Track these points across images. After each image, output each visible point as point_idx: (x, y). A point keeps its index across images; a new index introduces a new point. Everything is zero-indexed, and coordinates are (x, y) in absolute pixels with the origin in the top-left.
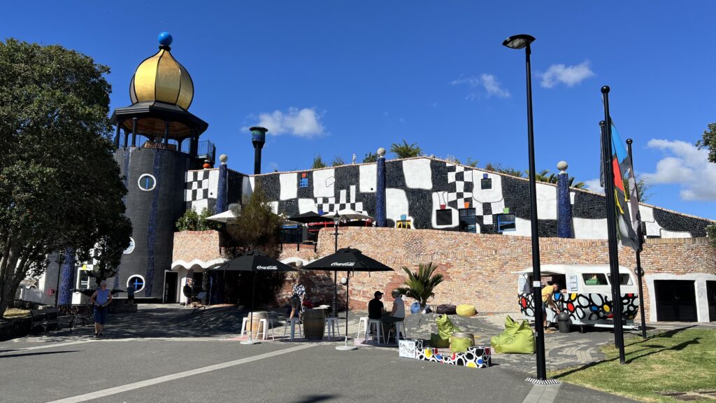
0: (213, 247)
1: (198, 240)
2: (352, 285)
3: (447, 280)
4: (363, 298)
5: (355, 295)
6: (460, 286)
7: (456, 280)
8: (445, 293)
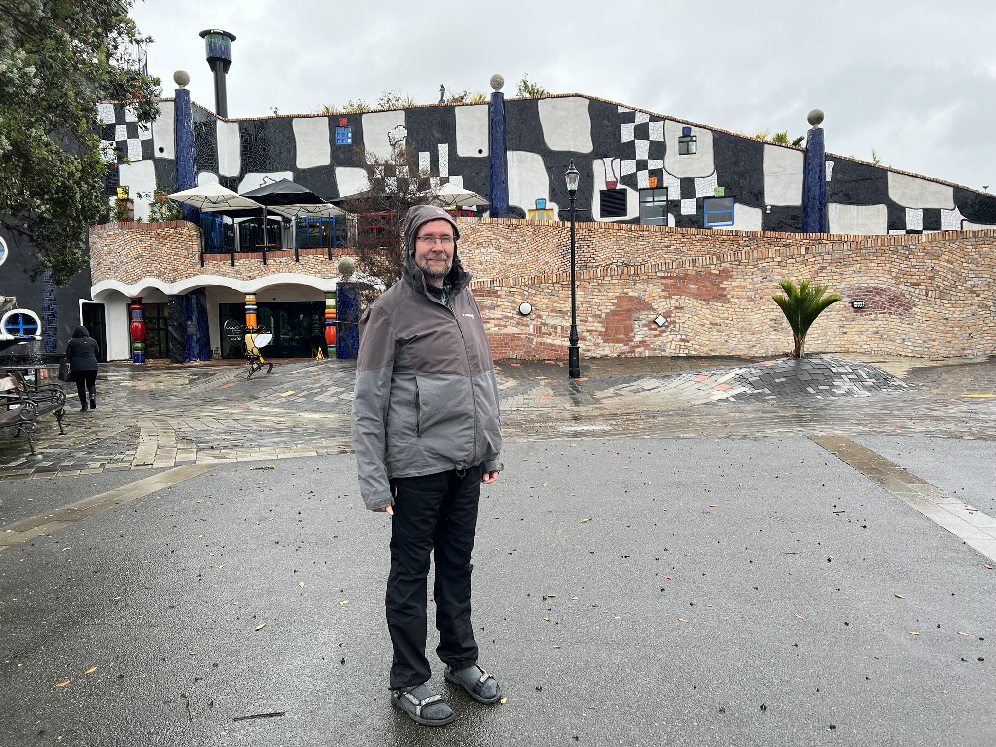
2: (540, 317)
3: (720, 302)
4: (563, 339)
5: (546, 334)
6: (745, 310)
7: (736, 300)
8: (717, 325)
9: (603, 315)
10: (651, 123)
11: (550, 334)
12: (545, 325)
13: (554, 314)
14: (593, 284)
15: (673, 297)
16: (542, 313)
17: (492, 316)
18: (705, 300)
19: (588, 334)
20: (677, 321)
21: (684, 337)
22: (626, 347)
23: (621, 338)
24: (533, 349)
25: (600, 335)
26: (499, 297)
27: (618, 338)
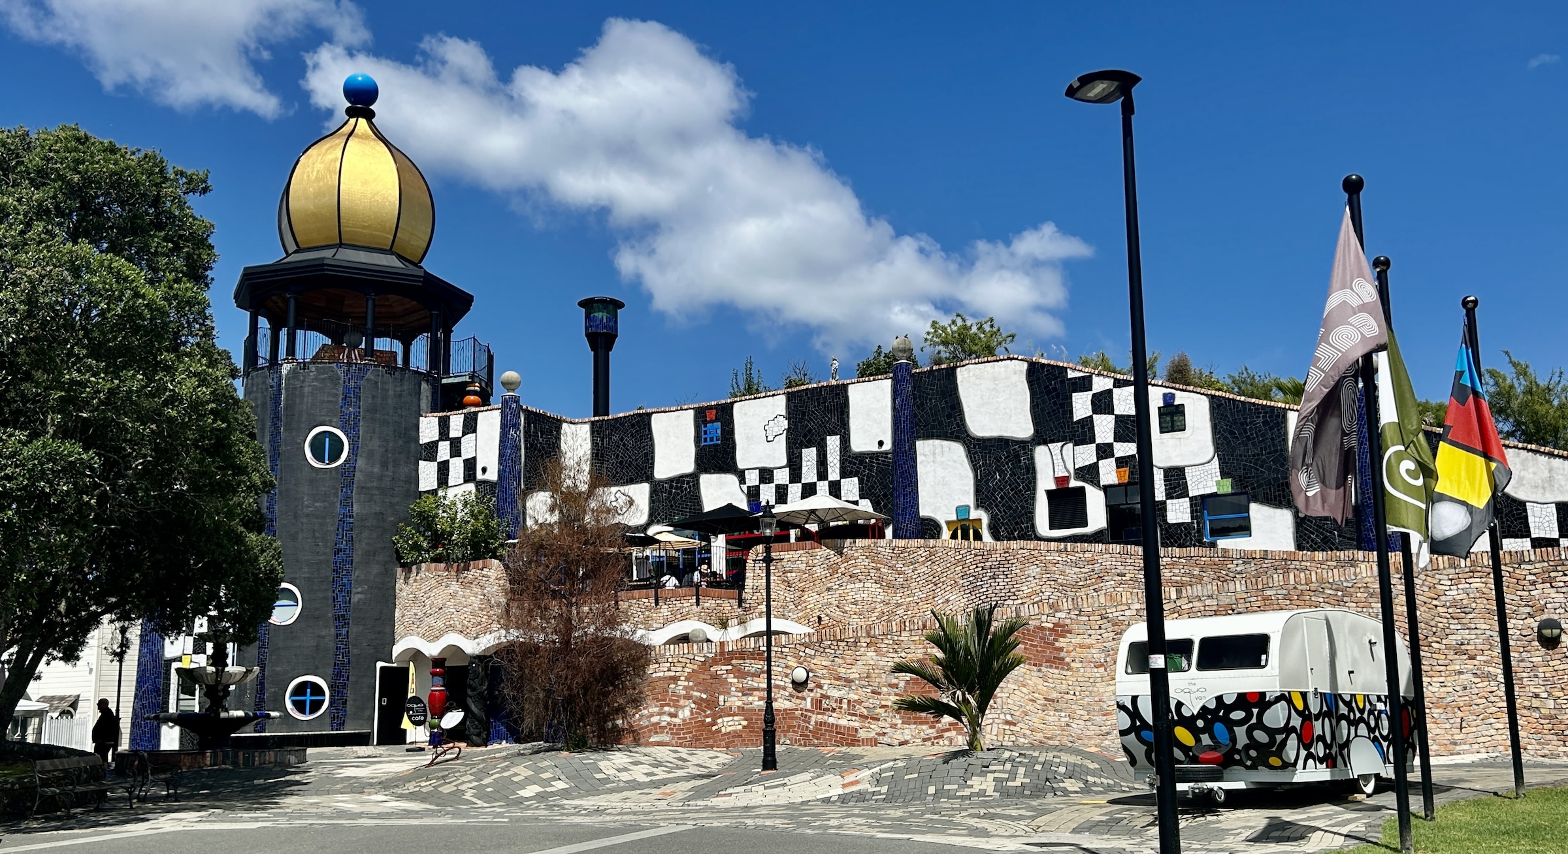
0: (490, 602)
1: (455, 586)
2: (820, 686)
3: (1057, 668)
4: (849, 718)
5: (828, 710)
6: (1092, 680)
7: (1079, 665)
8: (1053, 701)
10: (1116, 391)
11: (834, 710)
12: (828, 697)
13: (838, 683)
14: (887, 642)
16: (823, 681)
17: (756, 685)
18: (1035, 665)
19: (883, 710)
21: (1009, 718)
24: (810, 732)
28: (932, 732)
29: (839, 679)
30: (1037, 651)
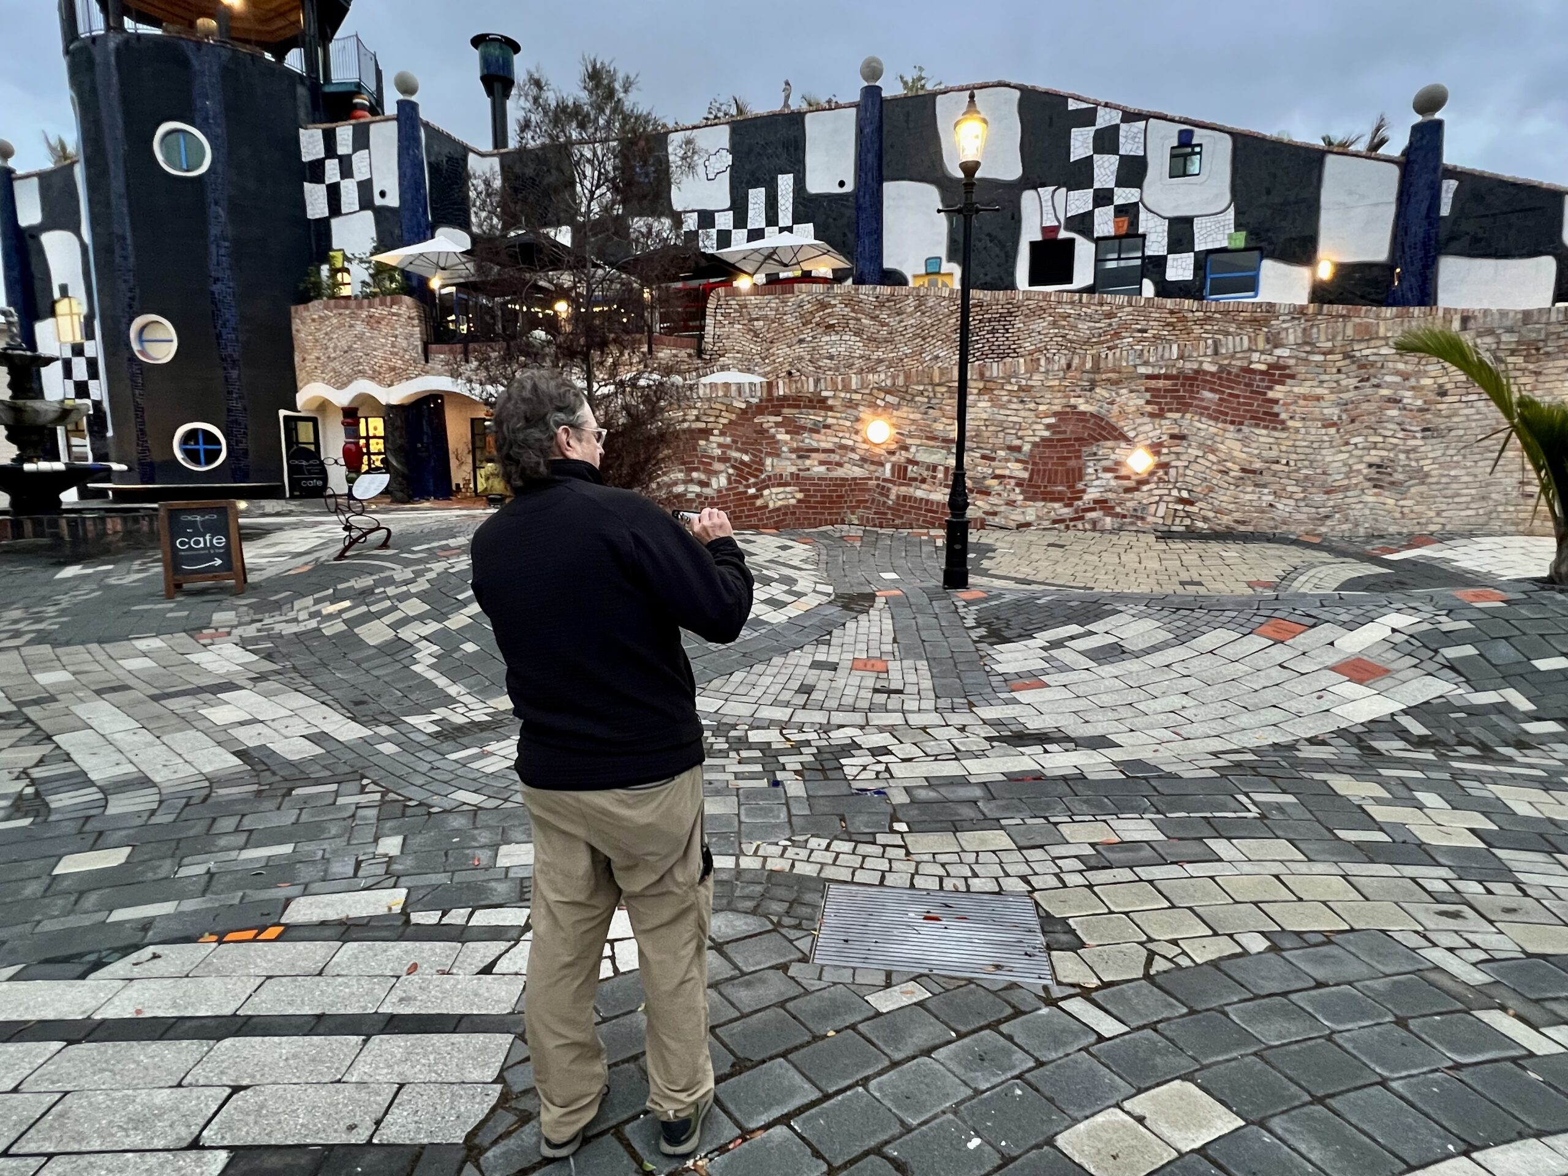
0: (404, 344)
1: (360, 327)
2: (905, 448)
3: (1266, 427)
4: (946, 490)
5: (915, 479)
6: (1316, 445)
7: (1299, 424)
8: (1254, 472)
9: (1027, 448)
10: (1124, 127)
11: (923, 481)
12: (914, 463)
13: (931, 443)
14: (1009, 387)
15: (1169, 415)
16: (909, 441)
17: (815, 444)
18: (1232, 423)
19: (995, 482)
20: (1174, 463)
21: (1185, 494)
22: (1066, 510)
23: (1060, 493)
24: (889, 508)
25: (1017, 485)
26: (831, 408)
27: (1053, 493)
28: (1066, 512)
29: (934, 438)
30: (1239, 403)
